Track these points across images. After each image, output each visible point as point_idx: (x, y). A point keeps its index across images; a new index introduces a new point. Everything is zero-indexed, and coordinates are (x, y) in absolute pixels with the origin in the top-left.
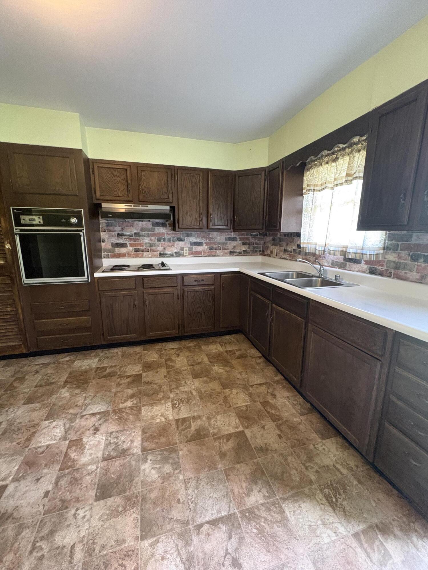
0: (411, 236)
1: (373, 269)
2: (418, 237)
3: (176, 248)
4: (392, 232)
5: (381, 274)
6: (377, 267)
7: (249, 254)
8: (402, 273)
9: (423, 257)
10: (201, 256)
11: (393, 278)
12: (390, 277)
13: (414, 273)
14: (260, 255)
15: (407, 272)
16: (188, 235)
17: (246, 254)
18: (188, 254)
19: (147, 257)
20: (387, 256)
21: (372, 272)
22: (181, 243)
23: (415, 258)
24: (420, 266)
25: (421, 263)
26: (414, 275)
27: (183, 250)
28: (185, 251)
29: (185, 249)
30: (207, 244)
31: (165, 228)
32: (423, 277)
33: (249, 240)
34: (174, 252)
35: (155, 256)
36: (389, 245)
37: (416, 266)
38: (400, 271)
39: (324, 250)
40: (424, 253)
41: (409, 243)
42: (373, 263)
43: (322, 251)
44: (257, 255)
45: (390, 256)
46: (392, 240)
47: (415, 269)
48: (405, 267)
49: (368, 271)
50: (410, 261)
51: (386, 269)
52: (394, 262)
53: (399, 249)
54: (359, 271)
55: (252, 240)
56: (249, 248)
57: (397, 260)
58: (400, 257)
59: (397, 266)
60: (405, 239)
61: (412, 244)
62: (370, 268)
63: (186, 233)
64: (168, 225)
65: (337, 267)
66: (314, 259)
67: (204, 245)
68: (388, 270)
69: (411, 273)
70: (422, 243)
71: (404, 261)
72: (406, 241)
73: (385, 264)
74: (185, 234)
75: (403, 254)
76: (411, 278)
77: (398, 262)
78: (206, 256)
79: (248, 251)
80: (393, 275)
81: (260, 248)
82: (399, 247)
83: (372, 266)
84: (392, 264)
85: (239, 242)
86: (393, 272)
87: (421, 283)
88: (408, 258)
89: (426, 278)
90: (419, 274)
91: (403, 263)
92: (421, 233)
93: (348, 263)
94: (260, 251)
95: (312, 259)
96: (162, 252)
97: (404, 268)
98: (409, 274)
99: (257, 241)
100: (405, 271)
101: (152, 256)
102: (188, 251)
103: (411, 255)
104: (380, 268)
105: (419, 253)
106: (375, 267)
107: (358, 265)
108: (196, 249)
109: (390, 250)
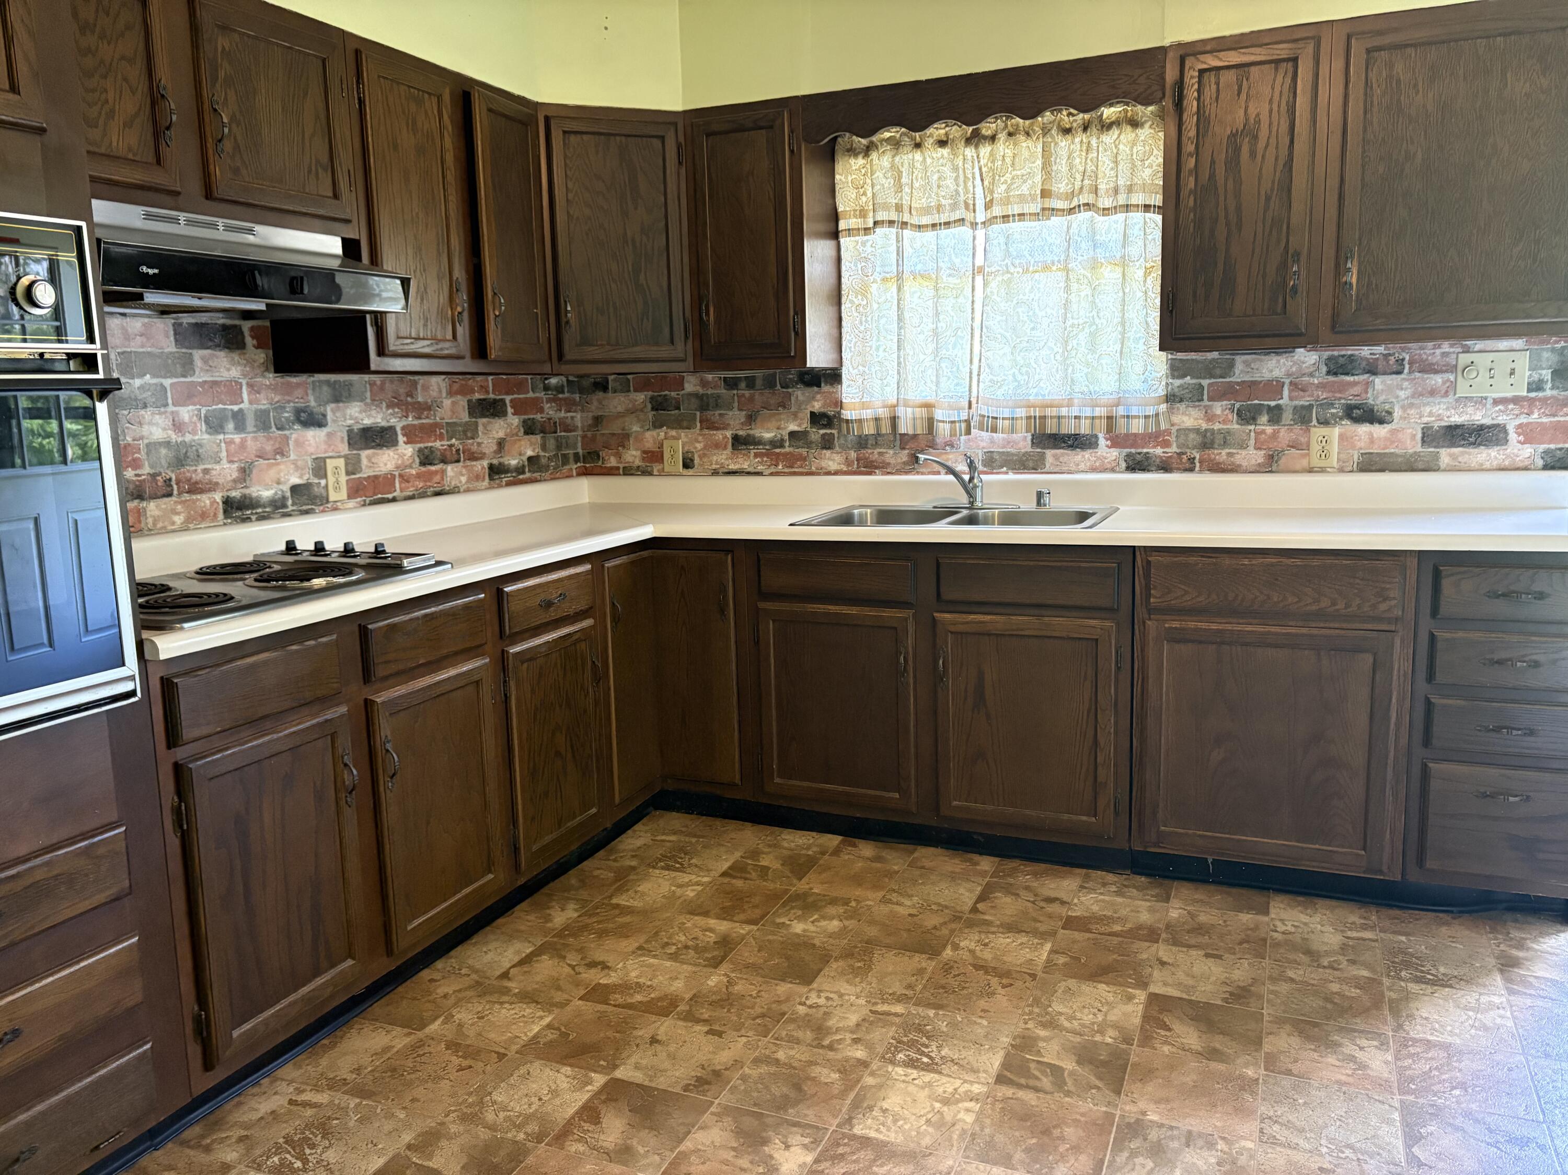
0: (1231, 365)
1: (1138, 457)
2: (1247, 364)
3: (294, 463)
4: (1180, 356)
5: (1165, 467)
6: (1151, 451)
7: (547, 475)
8: (1221, 455)
9: (1265, 412)
10: (394, 500)
11: (1201, 471)
12: (1191, 470)
13: (1251, 451)
14: (580, 474)
15: (1231, 451)
16: (340, 396)
17: (537, 475)
18: (344, 494)
19: (164, 531)
20: (1176, 419)
21: (1137, 465)
22: (314, 438)
23: (1247, 416)
24: (1263, 432)
25: (1264, 425)
26: (1252, 456)
27: (325, 476)
28: (331, 479)
29: (330, 464)
30: (411, 435)
31: (236, 356)
32: (1272, 457)
33: (541, 410)
34: (286, 488)
35: (203, 516)
36: (1176, 390)
37: (1252, 434)
38: (1216, 451)
39: (968, 422)
40: (1266, 403)
41: (1228, 380)
42: (1135, 441)
43: (963, 425)
44: (569, 476)
45: (1185, 418)
46: (1183, 376)
47: (1252, 442)
48: (1226, 439)
49: (1124, 465)
50: (1238, 423)
51: (1178, 451)
52: (1197, 431)
53: (1205, 397)
54: (1093, 470)
55: (550, 411)
56: (544, 447)
57: (1204, 426)
58: (1210, 418)
59: (1207, 441)
60: (1218, 371)
61: (1238, 383)
62: (1128, 455)
63: (328, 382)
64: (250, 341)
65: (1009, 468)
66: (904, 456)
67: (401, 439)
68: (1183, 454)
69: (1244, 452)
70: (1259, 379)
71: (1221, 426)
72: (1221, 377)
73: (1173, 439)
74: (325, 388)
75: (1218, 408)
76: (1245, 464)
77: (1206, 430)
78: (412, 498)
79: (544, 461)
80: (1198, 465)
81: (576, 448)
82: (1205, 392)
83: (1133, 451)
84: (1192, 436)
85: (514, 421)
86: (1198, 457)
87: (1271, 472)
88: (1230, 417)
89: (1279, 459)
90: (1263, 452)
91: (1219, 430)
92: (1254, 356)
93: (1050, 454)
94: (577, 458)
95: (892, 456)
96: (235, 494)
97: (1225, 444)
98: (1239, 456)
99: (563, 414)
100: (1227, 451)
101: (188, 520)
102: (343, 478)
103: (1238, 410)
104: (1159, 451)
105: (1256, 402)
106: (1145, 450)
107: (1087, 454)
108: (373, 465)
109: (1181, 401)
